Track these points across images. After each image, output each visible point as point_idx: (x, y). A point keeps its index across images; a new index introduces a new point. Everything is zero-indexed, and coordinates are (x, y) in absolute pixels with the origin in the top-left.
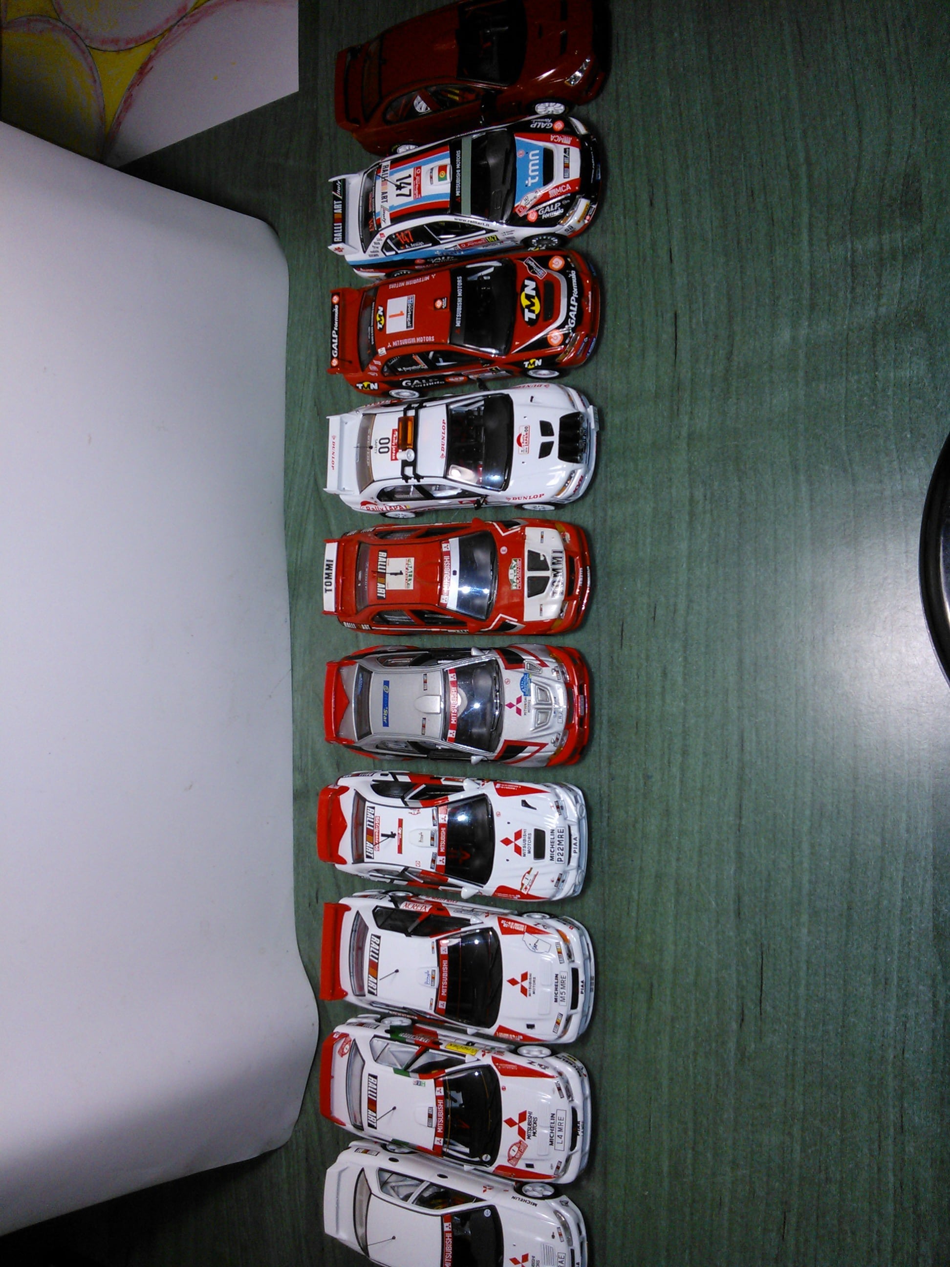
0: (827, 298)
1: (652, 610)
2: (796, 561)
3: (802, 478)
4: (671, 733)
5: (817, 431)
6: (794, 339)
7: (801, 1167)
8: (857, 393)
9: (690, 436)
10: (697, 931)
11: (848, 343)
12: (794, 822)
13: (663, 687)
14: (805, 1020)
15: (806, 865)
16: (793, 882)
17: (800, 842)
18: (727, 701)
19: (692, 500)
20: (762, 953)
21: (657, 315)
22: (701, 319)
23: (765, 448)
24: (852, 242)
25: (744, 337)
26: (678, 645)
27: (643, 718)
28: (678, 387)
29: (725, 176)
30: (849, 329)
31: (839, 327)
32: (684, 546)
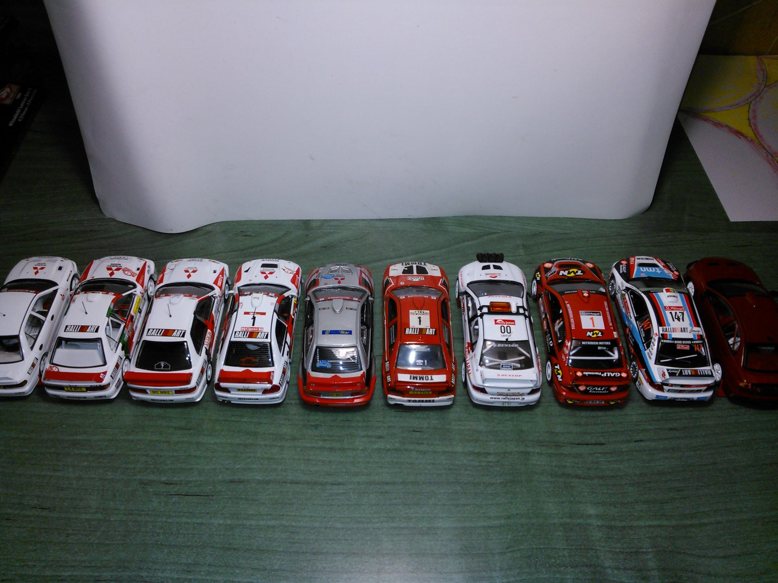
0: (616, 537)
1: (419, 430)
2: (451, 517)
3: (503, 521)
4: (343, 441)
5: (532, 530)
6: (590, 516)
7: (77, 518)
8: (556, 556)
9: (528, 453)
10: (222, 457)
11: (588, 549)
12: (288, 515)
13: (371, 436)
14: (166, 522)
15: (261, 522)
16: (251, 515)
17: (276, 519)
18: (363, 475)
19: (488, 454)
20: (207, 496)
21: (602, 433)
22: (600, 460)
23: (521, 498)
24: (652, 552)
25: (590, 486)
26: (397, 445)
27: (352, 425)
28: (558, 445)
29: (690, 473)
30: (596, 550)
31: (597, 544)
32: (459, 449)
